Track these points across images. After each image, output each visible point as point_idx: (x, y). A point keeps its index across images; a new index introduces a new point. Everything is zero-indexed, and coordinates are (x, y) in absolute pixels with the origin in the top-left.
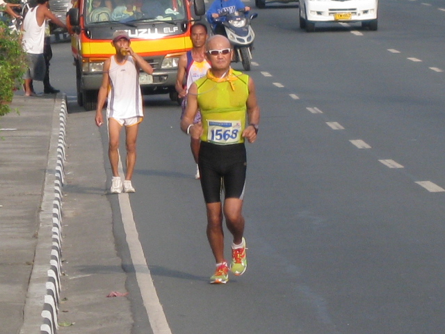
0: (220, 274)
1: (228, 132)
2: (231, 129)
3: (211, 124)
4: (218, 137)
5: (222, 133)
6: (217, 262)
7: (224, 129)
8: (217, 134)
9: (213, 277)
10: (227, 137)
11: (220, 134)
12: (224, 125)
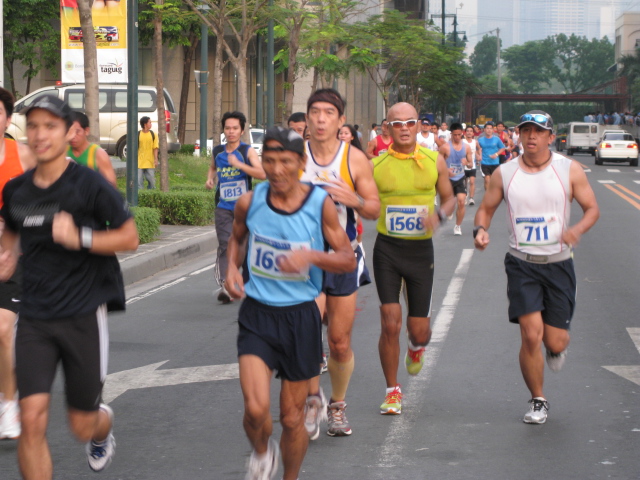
0: (393, 402)
1: (411, 221)
2: (416, 216)
3: (390, 211)
4: (399, 227)
5: (404, 221)
6: (389, 386)
7: (407, 216)
8: (397, 223)
9: (383, 406)
10: (410, 226)
11: (402, 224)
12: (407, 211)
